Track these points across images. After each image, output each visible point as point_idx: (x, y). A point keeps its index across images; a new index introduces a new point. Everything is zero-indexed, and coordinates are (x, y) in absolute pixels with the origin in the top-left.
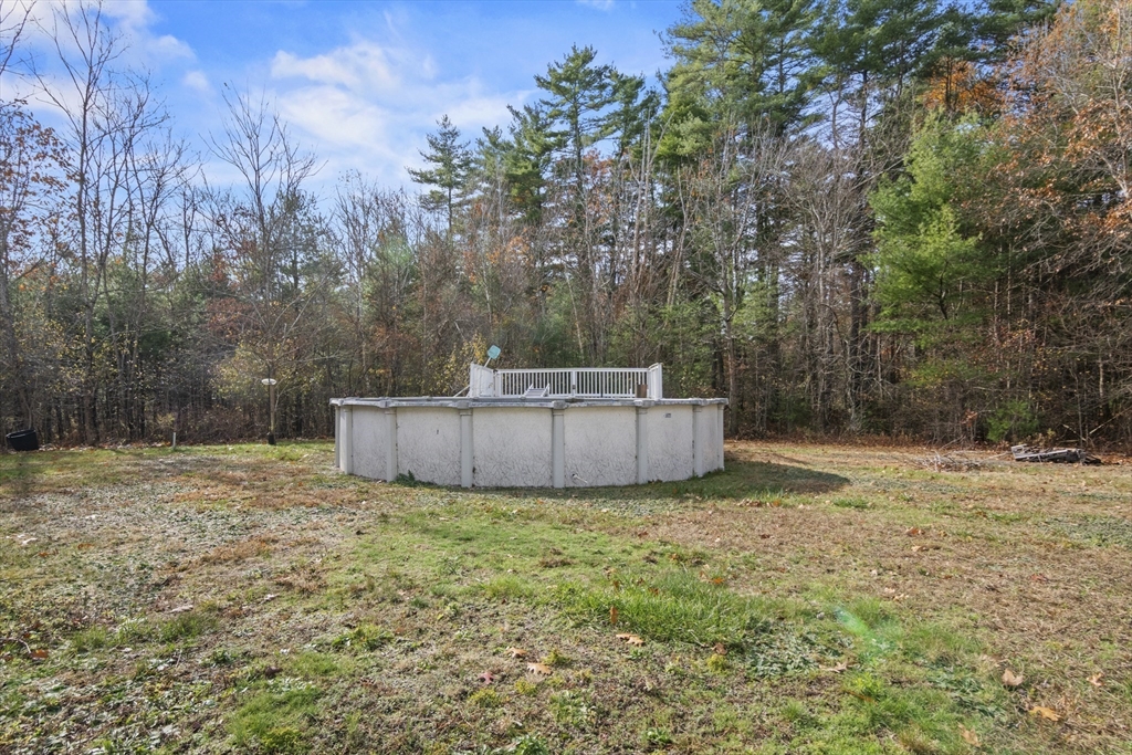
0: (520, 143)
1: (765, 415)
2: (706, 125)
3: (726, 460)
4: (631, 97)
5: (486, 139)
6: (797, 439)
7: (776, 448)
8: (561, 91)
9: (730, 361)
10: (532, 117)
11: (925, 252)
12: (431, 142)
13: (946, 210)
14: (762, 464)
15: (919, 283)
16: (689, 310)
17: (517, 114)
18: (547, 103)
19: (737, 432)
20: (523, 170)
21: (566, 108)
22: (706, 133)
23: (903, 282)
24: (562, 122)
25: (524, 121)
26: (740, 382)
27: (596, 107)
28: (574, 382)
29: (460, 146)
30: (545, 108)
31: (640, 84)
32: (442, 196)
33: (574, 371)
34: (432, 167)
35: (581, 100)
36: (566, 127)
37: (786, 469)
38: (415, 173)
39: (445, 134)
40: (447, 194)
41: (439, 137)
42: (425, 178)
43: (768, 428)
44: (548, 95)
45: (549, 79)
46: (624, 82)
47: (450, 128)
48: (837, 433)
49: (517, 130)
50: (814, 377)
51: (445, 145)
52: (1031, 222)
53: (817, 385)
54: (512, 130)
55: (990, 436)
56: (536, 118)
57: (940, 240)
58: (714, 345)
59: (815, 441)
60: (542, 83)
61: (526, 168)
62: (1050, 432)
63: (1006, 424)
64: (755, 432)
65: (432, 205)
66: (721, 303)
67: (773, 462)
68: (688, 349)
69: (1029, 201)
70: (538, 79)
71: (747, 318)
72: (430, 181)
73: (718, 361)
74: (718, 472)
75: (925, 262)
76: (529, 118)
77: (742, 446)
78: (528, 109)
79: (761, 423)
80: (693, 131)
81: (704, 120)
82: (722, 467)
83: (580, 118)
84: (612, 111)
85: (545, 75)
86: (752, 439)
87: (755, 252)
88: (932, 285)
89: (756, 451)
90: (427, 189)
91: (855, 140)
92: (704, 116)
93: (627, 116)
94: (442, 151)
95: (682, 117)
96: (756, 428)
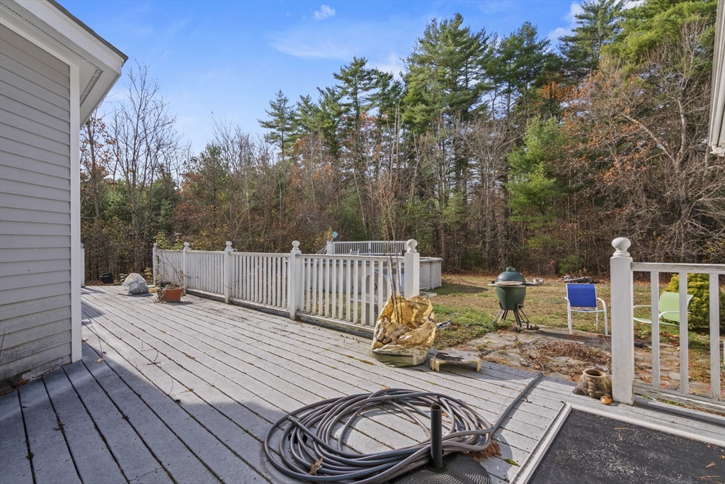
0: (324, 108)
1: (460, 261)
2: (428, 108)
3: (442, 283)
4: (386, 85)
5: (301, 102)
6: (476, 273)
7: (464, 278)
8: (348, 81)
9: (442, 235)
10: (331, 93)
11: (531, 185)
12: (272, 105)
13: (541, 165)
14: (456, 285)
15: (530, 199)
16: (421, 206)
17: (322, 92)
18: (339, 87)
19: (446, 270)
20: (328, 125)
21: (350, 90)
22: (429, 112)
23: (522, 198)
24: (348, 99)
25: (326, 97)
26: (447, 244)
27: (367, 90)
28: (370, 248)
29: (289, 108)
30: (338, 89)
31: (391, 77)
32: (279, 136)
33: (370, 242)
34: (271, 119)
35: (359, 86)
36: (351, 101)
37: (466, 286)
38: (263, 123)
39: (280, 100)
40: (281, 134)
41: (276, 102)
42: (268, 125)
43: (462, 268)
44: (341, 83)
45: (341, 75)
46: (381, 77)
47: (283, 98)
48: (494, 271)
49: (323, 101)
50: (484, 242)
51: (280, 106)
52: (576, 174)
53: (485, 246)
54: (320, 102)
55: (561, 272)
56: (333, 94)
57: (538, 180)
58: (435, 226)
59: (484, 274)
60: (336, 76)
61: (329, 123)
62: (585, 270)
63: (567, 266)
64: (455, 270)
65: (272, 140)
66: (437, 203)
67: (462, 283)
68: (421, 227)
69: (575, 163)
70: (335, 75)
71: (451, 211)
72: (271, 127)
73: (436, 234)
74: (439, 287)
75: (531, 190)
76: (329, 95)
77: (449, 277)
78: (328, 89)
79: (458, 265)
80: (421, 111)
81: (427, 105)
82: (441, 285)
83: (358, 96)
84: (376, 93)
85: (339, 73)
86: (453, 274)
87: (454, 173)
88: (536, 201)
89: (455, 279)
90: (270, 131)
91: (504, 115)
92: (426, 103)
93: (384, 97)
94: (278, 110)
95: (415, 103)
96: (455, 268)
